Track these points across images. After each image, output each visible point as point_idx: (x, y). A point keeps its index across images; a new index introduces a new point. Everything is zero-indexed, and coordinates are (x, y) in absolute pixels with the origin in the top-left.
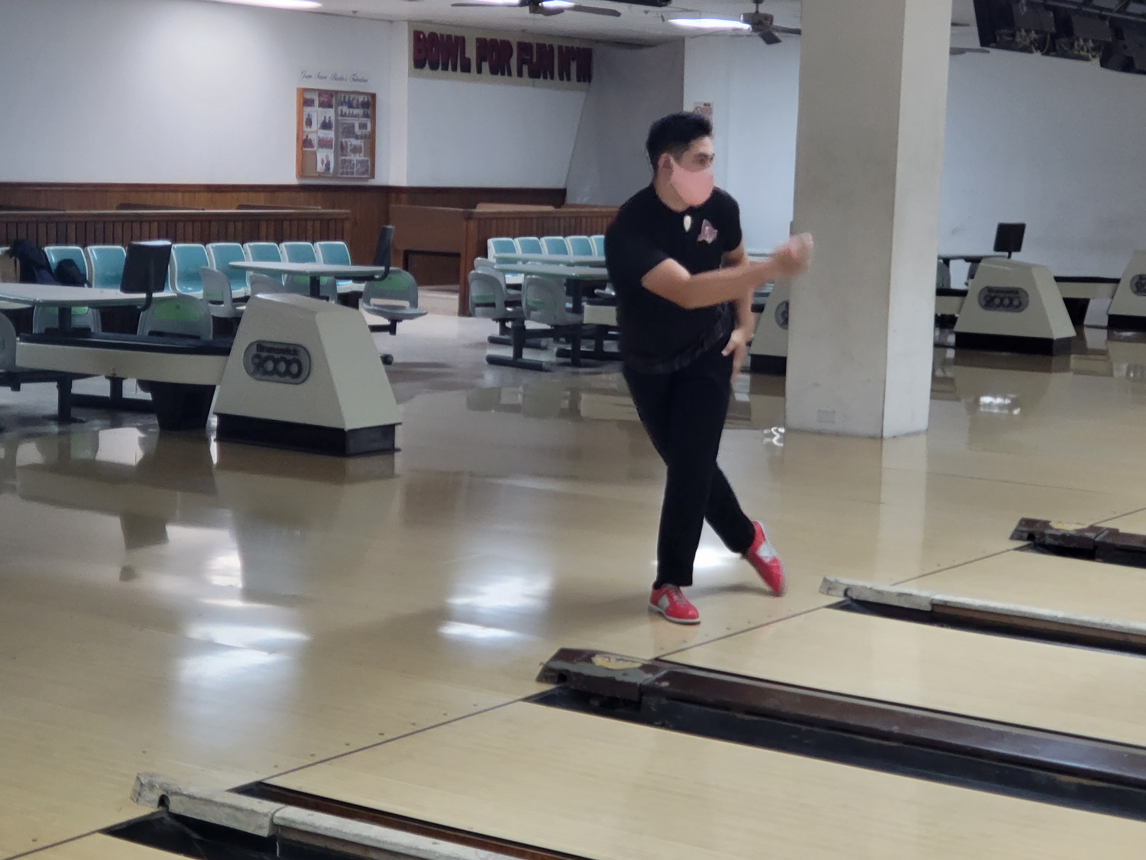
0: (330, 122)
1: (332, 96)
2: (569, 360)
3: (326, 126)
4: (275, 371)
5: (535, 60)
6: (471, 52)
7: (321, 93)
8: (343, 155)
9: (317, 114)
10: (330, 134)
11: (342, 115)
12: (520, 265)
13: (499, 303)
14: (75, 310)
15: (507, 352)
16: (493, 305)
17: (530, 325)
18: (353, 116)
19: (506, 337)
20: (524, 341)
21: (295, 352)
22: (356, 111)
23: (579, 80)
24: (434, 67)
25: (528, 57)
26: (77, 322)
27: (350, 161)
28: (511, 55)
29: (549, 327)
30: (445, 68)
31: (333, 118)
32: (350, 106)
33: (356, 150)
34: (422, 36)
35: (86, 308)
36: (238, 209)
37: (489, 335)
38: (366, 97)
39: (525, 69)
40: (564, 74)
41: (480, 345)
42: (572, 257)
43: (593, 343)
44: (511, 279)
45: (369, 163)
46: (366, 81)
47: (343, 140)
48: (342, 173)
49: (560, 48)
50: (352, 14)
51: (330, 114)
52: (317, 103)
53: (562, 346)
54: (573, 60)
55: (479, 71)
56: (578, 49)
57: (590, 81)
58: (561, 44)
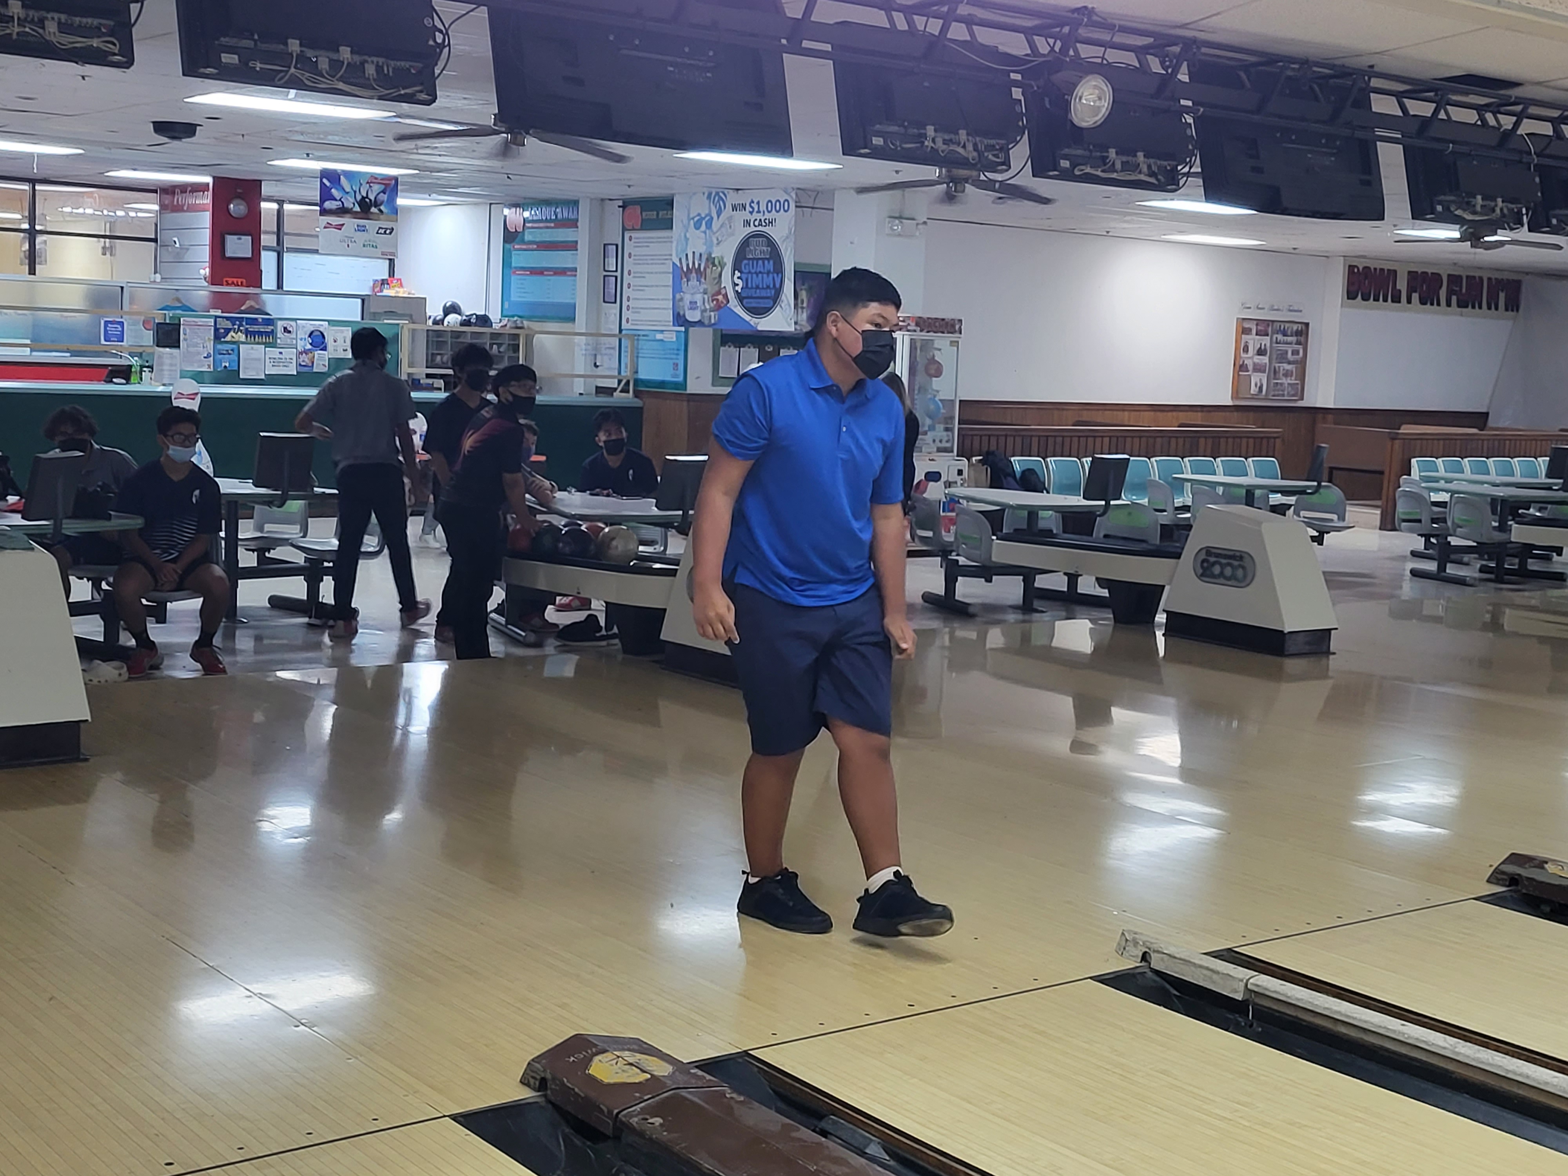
0: (1265, 349)
1: (1268, 325)
2: (1492, 576)
3: (1261, 352)
4: (1222, 574)
5: (1464, 290)
6: (1402, 285)
7: (1258, 322)
8: (1275, 379)
9: (1254, 341)
10: (1265, 359)
11: (1277, 343)
12: (1442, 484)
13: (1425, 518)
14: (1042, 514)
15: (1431, 566)
16: (1419, 521)
17: (1454, 541)
18: (1287, 343)
19: (1430, 551)
20: (1449, 557)
21: (1241, 558)
22: (1290, 339)
23: (1507, 310)
24: (1365, 298)
25: (1457, 289)
26: (1042, 525)
27: (1281, 384)
28: (1441, 287)
29: (1475, 544)
30: (1376, 299)
31: (1268, 345)
32: (1285, 334)
33: (1287, 374)
34: (1356, 270)
35: (1051, 512)
36: (1179, 427)
37: (1412, 549)
38: (1300, 326)
39: (1454, 299)
40: (1493, 304)
41: (1403, 558)
42: (1493, 477)
43: (1517, 561)
44: (1435, 497)
45: (1299, 387)
46: (1301, 311)
47: (1277, 365)
48: (1274, 396)
49: (1489, 279)
50: (1293, 251)
51: (1266, 341)
52: (1254, 332)
53: (1484, 563)
54: (1502, 291)
55: (1409, 301)
56: (1508, 280)
57: (1518, 310)
58: (1490, 276)
